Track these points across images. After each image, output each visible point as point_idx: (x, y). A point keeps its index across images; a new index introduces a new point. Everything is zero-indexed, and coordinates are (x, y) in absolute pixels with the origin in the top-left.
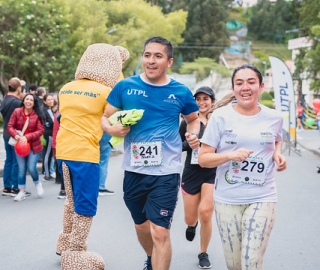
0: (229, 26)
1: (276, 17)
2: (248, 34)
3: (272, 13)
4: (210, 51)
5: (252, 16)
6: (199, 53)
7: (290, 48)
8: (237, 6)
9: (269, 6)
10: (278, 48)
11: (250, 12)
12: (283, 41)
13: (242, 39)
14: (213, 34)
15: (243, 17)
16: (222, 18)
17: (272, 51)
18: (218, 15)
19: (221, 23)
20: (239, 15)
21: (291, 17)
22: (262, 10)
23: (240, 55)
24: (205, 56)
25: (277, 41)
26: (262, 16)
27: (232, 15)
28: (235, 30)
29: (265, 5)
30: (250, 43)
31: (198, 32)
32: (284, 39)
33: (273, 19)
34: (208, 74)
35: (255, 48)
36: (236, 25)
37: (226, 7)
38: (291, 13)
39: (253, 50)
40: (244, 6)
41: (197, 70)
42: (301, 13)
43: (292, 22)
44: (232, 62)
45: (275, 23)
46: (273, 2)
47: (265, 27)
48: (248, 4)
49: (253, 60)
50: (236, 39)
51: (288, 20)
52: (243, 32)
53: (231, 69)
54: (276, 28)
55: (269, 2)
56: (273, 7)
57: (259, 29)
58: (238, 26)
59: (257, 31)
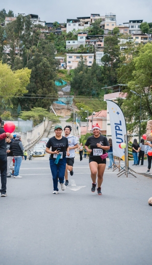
0: (57, 83)
1: (93, 78)
2: (71, 91)
3: (89, 75)
4: (43, 103)
5: (74, 76)
6: (34, 104)
8: (62, 68)
9: (87, 69)
10: (94, 101)
11: (72, 73)
12: (98, 95)
13: (66, 94)
14: (45, 89)
15: (67, 77)
16: (51, 77)
17: (89, 103)
18: (49, 75)
19: (52, 81)
20: (64, 76)
21: (103, 77)
22: (81, 72)
23: (66, 106)
24: (39, 107)
25: (93, 95)
26: (82, 77)
27: (59, 76)
28: (61, 87)
29: (85, 68)
30: (73, 97)
31: (33, 88)
33: (90, 79)
34: (41, 121)
35: (76, 100)
36: (62, 83)
37: (55, 69)
38: (103, 75)
39: (74, 101)
40: (68, 68)
41: (33, 117)
43: (104, 81)
44: (60, 111)
45: (91, 82)
46: (89, 66)
47: (84, 85)
48: (71, 67)
49: (76, 110)
50: (62, 93)
51: (101, 80)
52: (67, 89)
53: (59, 117)
54: (92, 86)
55: (87, 66)
56: (90, 70)
57: (79, 86)
58: (64, 84)
59: (78, 88)
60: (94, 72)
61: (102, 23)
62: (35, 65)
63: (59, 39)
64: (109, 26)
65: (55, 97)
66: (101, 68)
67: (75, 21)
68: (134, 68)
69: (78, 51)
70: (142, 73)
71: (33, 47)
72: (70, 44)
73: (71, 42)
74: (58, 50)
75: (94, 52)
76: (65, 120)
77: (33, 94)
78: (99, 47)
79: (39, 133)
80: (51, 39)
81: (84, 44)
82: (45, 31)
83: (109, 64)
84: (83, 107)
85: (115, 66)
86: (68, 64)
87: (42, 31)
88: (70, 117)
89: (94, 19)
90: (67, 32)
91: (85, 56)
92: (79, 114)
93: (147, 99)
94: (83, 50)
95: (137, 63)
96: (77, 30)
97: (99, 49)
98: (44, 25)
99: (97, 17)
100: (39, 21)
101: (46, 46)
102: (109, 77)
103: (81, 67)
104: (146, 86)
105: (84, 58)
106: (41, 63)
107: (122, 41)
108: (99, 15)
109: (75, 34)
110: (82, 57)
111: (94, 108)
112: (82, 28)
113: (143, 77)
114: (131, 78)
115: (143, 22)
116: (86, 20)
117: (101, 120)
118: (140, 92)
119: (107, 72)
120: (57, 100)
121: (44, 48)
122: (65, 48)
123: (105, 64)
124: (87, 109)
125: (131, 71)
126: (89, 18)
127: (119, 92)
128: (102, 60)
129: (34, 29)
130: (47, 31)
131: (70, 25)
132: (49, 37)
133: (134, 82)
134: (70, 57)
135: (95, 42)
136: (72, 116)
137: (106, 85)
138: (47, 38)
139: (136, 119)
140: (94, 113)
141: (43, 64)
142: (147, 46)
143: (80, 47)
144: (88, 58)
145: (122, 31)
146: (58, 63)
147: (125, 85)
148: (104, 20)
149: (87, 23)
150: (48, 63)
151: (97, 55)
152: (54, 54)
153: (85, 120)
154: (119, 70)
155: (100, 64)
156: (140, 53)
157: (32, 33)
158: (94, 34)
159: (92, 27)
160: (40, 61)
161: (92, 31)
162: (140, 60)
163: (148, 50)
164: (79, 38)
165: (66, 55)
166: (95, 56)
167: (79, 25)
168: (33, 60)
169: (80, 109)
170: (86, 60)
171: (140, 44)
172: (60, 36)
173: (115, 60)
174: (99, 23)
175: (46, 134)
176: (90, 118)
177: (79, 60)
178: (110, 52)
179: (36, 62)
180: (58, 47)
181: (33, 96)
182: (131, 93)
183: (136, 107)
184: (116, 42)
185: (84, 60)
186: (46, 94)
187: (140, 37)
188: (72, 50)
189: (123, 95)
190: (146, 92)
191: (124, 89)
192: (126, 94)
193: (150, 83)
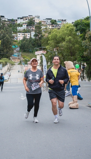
0: (13, 47)
1: (30, 44)
2: (20, 50)
3: (28, 42)
4: (7, 56)
6: (3, 56)
8: (16, 40)
9: (27, 40)
10: (30, 54)
11: (20, 42)
12: (32, 52)
13: (17, 51)
14: (7, 49)
15: (18, 43)
16: (11, 44)
17: (28, 56)
18: (9, 43)
19: (10, 45)
20: (16, 43)
21: (35, 44)
22: (24, 41)
23: (18, 57)
24: (5, 58)
25: (30, 52)
26: (25, 43)
27: (14, 43)
28: (15, 48)
29: (26, 40)
30: (21, 53)
31: (2, 49)
32: (32, 51)
34: (6, 64)
35: (23, 54)
36: (16, 46)
37: (12, 40)
38: (34, 43)
39: (21, 55)
40: (18, 40)
41: (2, 62)
43: (35, 46)
44: (15, 60)
45: (29, 46)
46: (28, 39)
47: (26, 47)
48: (19, 39)
49: (22, 59)
50: (16, 51)
51: (33, 45)
52: (18, 49)
53: (14, 62)
54: (30, 48)
55: (27, 38)
57: (24, 48)
58: (16, 47)
59: (23, 49)
60: (30, 41)
61: (34, 19)
62: (3, 38)
63: (14, 26)
64: (37, 21)
65: (12, 53)
66: (33, 39)
67: (21, 18)
68: (49, 40)
69: (23, 32)
70: (53, 42)
71: (2, 30)
72: (19, 28)
73: (20, 27)
74: (14, 32)
75: (30, 32)
76: (17, 64)
77: (2, 52)
78: (33, 30)
79: (5, 70)
80: (10, 26)
81: (26, 28)
82: (7, 23)
83: (37, 38)
84: (26, 57)
85: (40, 38)
86: (18, 38)
87: (6, 23)
88: (19, 62)
89: (30, 18)
90: (18, 23)
92: (24, 61)
93: (55, 54)
94: (25, 31)
95: (50, 37)
96: (22, 22)
97: (32, 31)
98: (7, 20)
99: (31, 17)
100: (5, 19)
101: (8, 29)
102: (37, 44)
103: (25, 38)
104: (54, 48)
105: (26, 35)
106: (6, 37)
107: (43, 27)
108: (32, 16)
109: (21, 24)
110: (25, 34)
111: (30, 58)
112: (24, 21)
113: (53, 44)
114: (48, 44)
115: (52, 19)
116: (26, 18)
118: (52, 50)
119: (37, 41)
120: (13, 54)
121: (7, 30)
122: (17, 30)
123: (36, 38)
124: (27, 58)
125: (47, 41)
126: (28, 17)
127: (42, 51)
128: (34, 36)
129: (2, 22)
130: (8, 23)
131: (19, 20)
132: (9, 25)
133: (49, 46)
134: (19, 34)
135: (31, 28)
136: (20, 62)
137: (36, 47)
138: (8, 26)
139: (50, 63)
141: (7, 38)
142: (55, 30)
143: (24, 30)
144: (27, 35)
145: (43, 23)
146: (13, 37)
147: (45, 47)
148: (34, 18)
149: (27, 19)
150: (9, 37)
151: (32, 34)
152: (11, 33)
153: (26, 64)
154: (42, 41)
155: (33, 37)
156: (52, 33)
157: (1, 24)
158: (30, 24)
159: (29, 21)
160: (5, 37)
161: (29, 23)
162: (52, 36)
163: (55, 32)
164: (23, 26)
165: (17, 34)
166: (31, 34)
167: (23, 20)
168: (2, 36)
169: (24, 59)
170: (26, 36)
171: (51, 29)
172: (15, 25)
173: (40, 36)
174: (32, 19)
175: (9, 70)
176: (29, 63)
177: (23, 36)
178: (37, 32)
179: (3, 37)
180: (14, 30)
181: (2, 53)
182: (48, 51)
183: (50, 57)
184: (40, 28)
186: (8, 52)
187: (51, 26)
188: (20, 31)
189: (44, 52)
190: (55, 51)
191: (45, 49)
192: (46, 51)
193: (56, 46)
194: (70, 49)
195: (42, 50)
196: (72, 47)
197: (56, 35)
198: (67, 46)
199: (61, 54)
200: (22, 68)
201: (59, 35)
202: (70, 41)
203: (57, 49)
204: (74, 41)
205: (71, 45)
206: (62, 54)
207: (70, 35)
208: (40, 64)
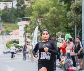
1: (12, 14)
2: (1, 20)
3: (10, 12)
5: (2, 13)
7: (18, 25)
10: (13, 25)
12: (14, 22)
17: (10, 26)
21: (17, 14)
22: (6, 11)
25: (12, 22)
26: (6, 13)
30: (2, 23)
33: (10, 14)
35: (4, 25)
38: (17, 13)
42: (25, 12)
43: (17, 16)
45: (11, 16)
46: (10, 8)
47: (8, 17)
49: (4, 29)
51: (16, 15)
54: (12, 18)
55: (8, 8)
56: (10, 10)
59: (5, 19)
60: (12, 11)
66: (15, 9)
68: (33, 10)
70: (37, 13)
83: (20, 8)
84: (7, 28)
85: (23, 8)
91: (8, 4)
92: (5, 31)
102: (20, 14)
103: (6, 9)
104: (38, 19)
105: (7, 4)
110: (6, 4)
111: (12, 28)
113: (37, 14)
114: (31, 15)
117: (16, 34)
118: (36, 21)
119: (19, 11)
123: (18, 8)
128: (16, 5)
133: (33, 17)
136: (2, 32)
137: (18, 18)
140: (13, 31)
144: (9, 4)
151: (13, 3)
153: (8, 34)
156: (35, 4)
162: (36, 7)
163: (39, 2)
166: (12, 4)
170: (8, 5)
173: (22, 6)
176: (11, 33)
177: (5, 5)
178: (19, 2)
182: (32, 22)
185: (7, 5)
189: (28, 23)
190: (38, 22)
191: (28, 20)
192: (29, 22)
193: (40, 17)
194: (54, 19)
195: (24, 20)
196: (56, 18)
197: (40, 6)
198: (51, 16)
199: (45, 25)
200: (3, 39)
201: (43, 5)
202: (54, 12)
203: (41, 20)
204: (58, 12)
205: (55, 16)
206: (47, 24)
207: (54, 6)
208: (24, 35)
